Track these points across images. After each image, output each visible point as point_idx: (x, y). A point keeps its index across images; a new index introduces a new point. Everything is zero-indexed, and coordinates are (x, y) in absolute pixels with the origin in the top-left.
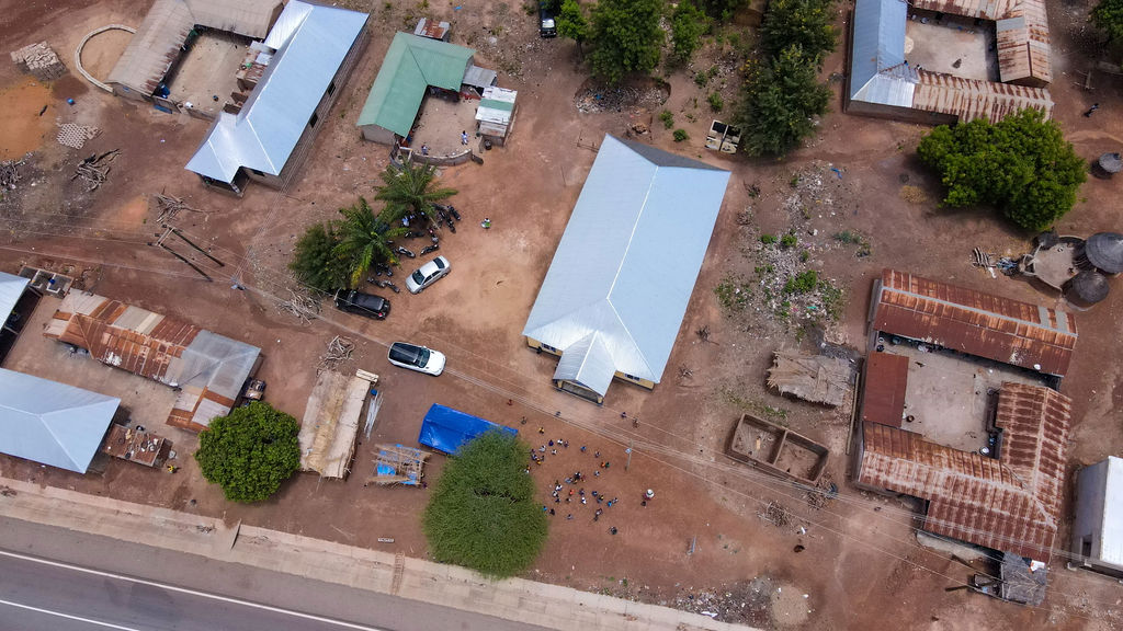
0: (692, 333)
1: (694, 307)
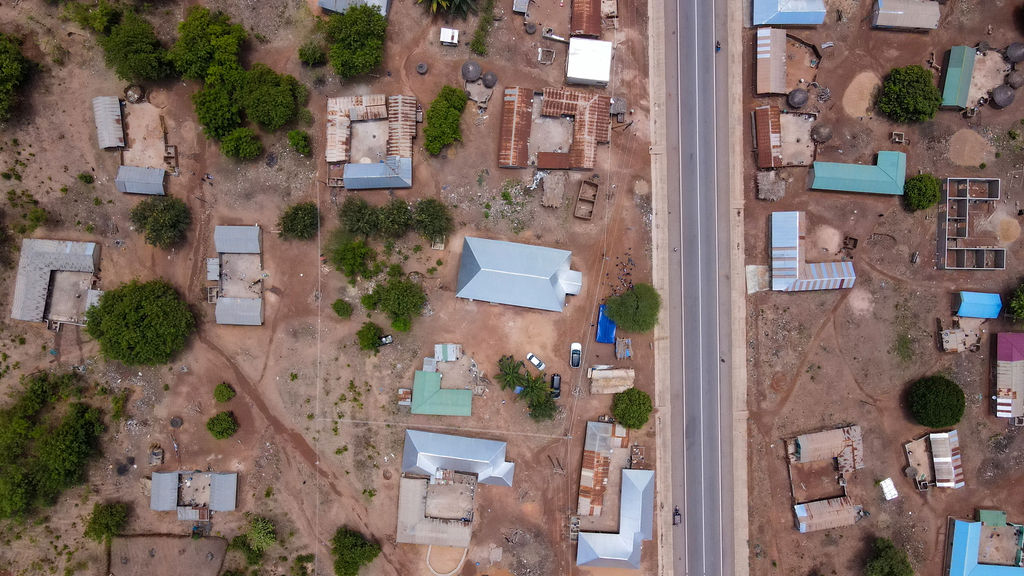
0: (540, 242)
1: (527, 242)
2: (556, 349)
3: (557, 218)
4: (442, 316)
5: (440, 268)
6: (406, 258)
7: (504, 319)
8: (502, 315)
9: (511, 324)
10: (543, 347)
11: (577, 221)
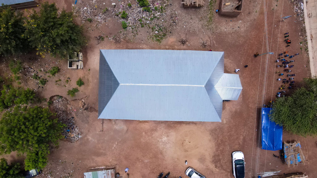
0: (185, 47)
1: (172, 48)
2: (216, 160)
3: (201, 19)
4: (90, 138)
5: (81, 88)
6: (44, 82)
7: (156, 134)
8: (154, 130)
9: (165, 139)
10: (202, 160)
11: (223, 20)
